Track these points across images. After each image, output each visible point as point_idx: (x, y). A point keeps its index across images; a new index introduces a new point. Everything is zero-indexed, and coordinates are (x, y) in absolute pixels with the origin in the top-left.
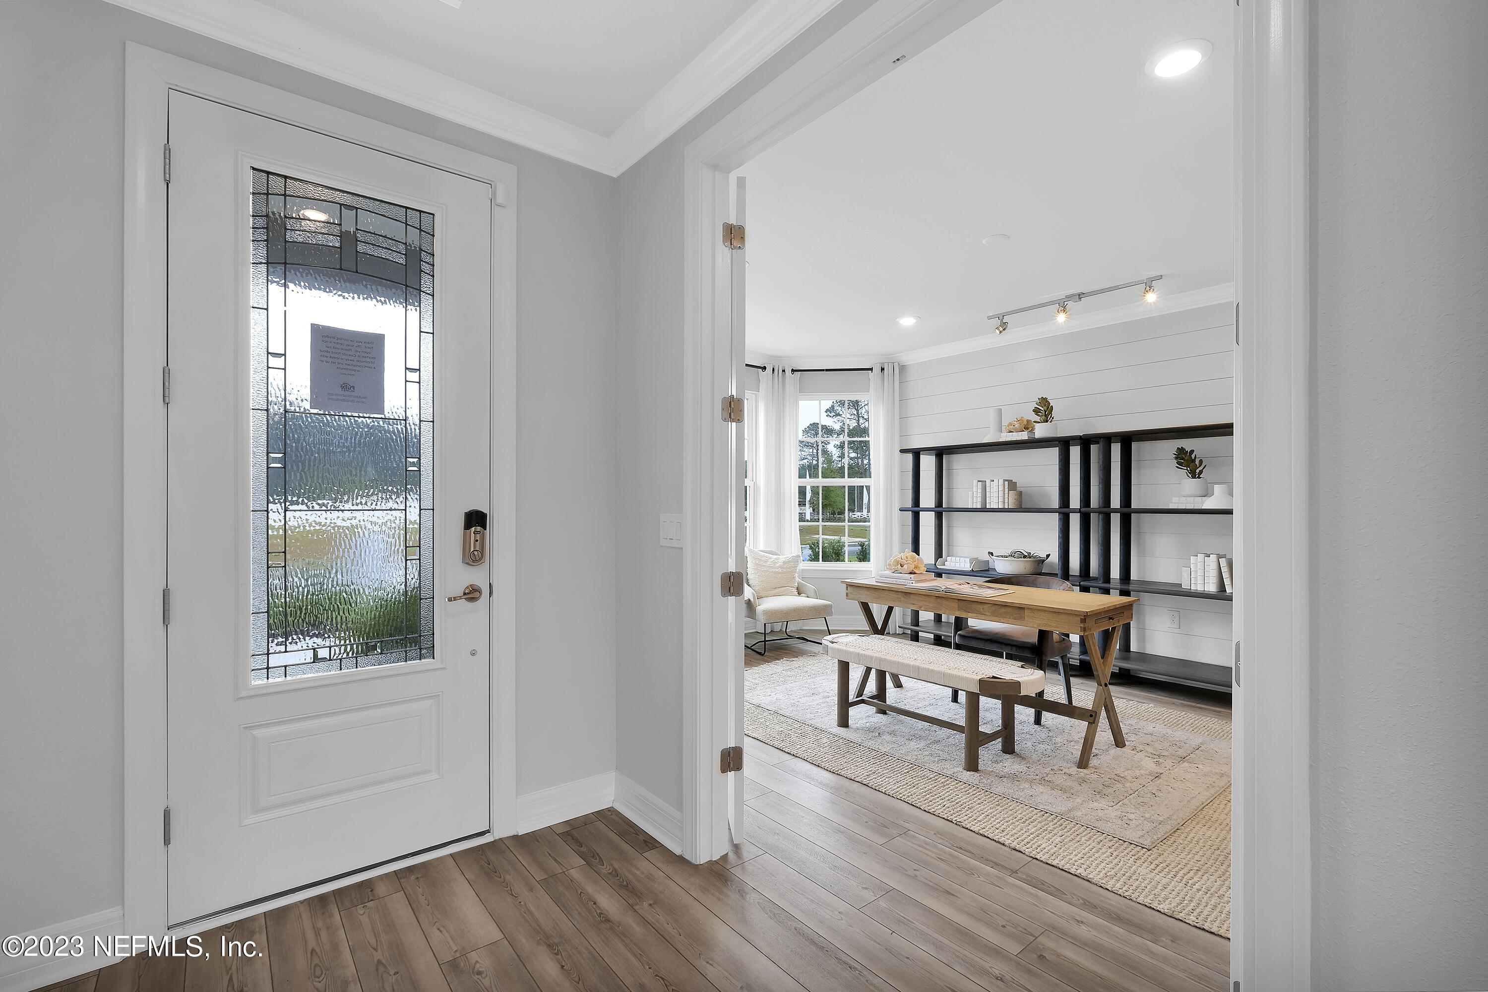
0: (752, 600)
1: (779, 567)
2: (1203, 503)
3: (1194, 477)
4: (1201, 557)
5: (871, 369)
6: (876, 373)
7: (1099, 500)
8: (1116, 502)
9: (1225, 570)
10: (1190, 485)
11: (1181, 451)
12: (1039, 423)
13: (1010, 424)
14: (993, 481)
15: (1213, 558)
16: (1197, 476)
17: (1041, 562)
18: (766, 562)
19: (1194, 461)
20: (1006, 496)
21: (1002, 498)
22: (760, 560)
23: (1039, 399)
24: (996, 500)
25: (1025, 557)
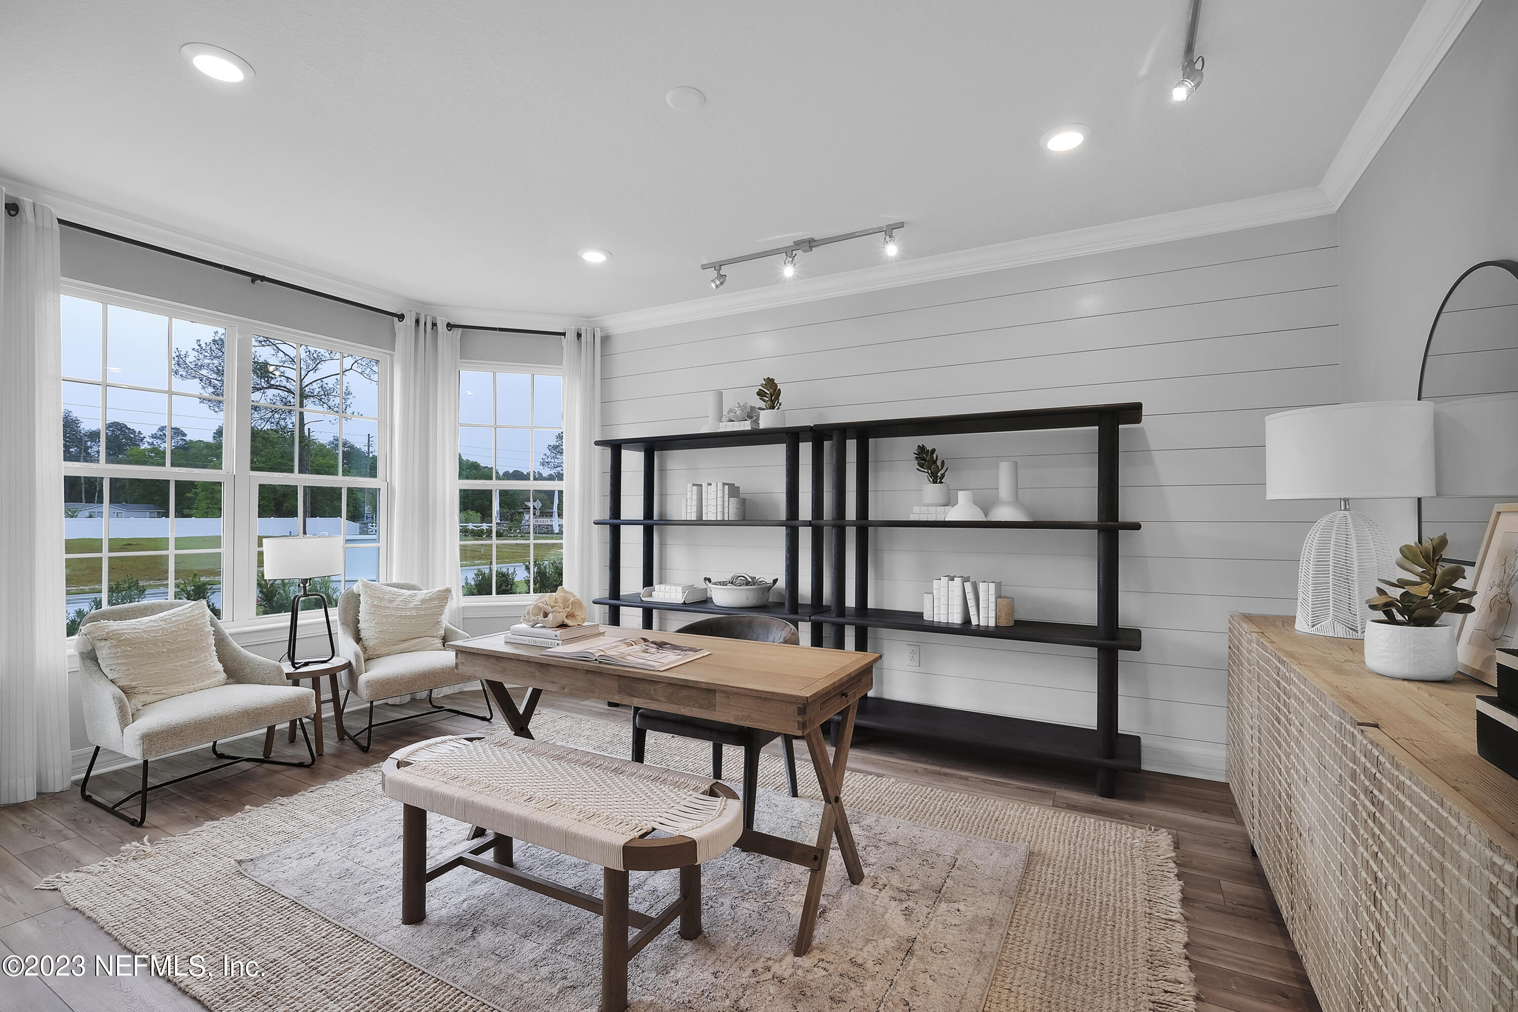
0: (354, 663)
1: (414, 608)
2: (946, 513)
3: (935, 482)
4: (944, 580)
5: (564, 334)
6: (569, 339)
7: (833, 510)
8: (851, 513)
9: (970, 596)
10: (932, 491)
11: (922, 449)
12: (764, 409)
13: (731, 411)
14: (711, 485)
15: (958, 581)
16: (939, 480)
17: (767, 588)
18: (391, 601)
19: (935, 462)
20: (726, 503)
21: (721, 507)
22: (382, 599)
23: (764, 379)
24: (713, 510)
25: (748, 583)
